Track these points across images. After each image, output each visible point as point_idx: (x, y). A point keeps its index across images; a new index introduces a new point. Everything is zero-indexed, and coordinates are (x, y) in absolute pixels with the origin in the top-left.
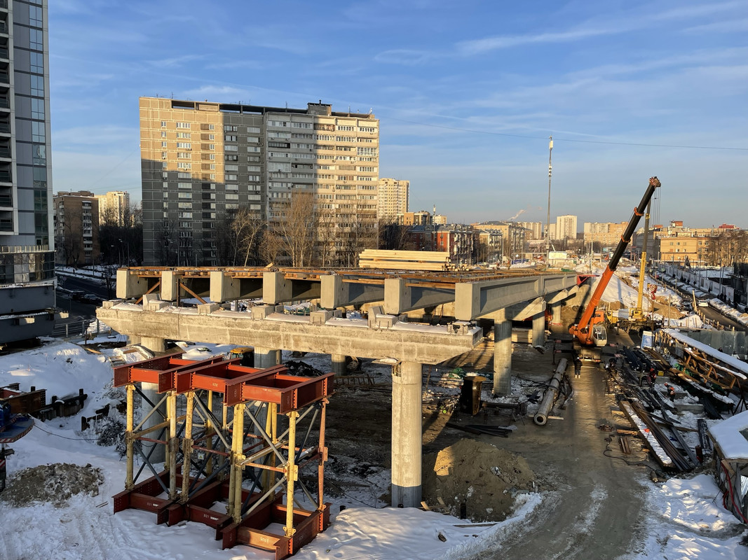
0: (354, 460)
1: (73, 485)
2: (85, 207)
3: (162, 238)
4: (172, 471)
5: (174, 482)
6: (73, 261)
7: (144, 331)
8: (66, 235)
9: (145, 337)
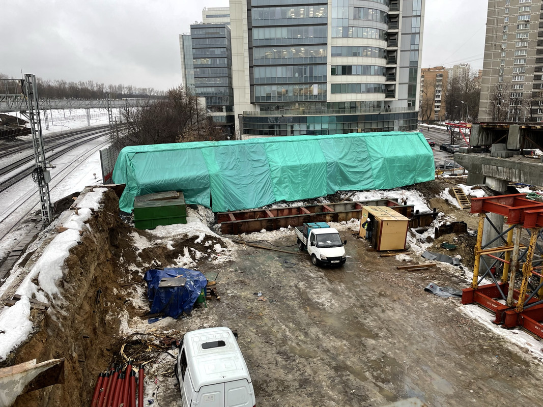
2: (438, 78)
3: (496, 99)
4: (511, 285)
5: (512, 294)
6: (426, 118)
7: (489, 172)
8: (423, 99)
9: (490, 177)
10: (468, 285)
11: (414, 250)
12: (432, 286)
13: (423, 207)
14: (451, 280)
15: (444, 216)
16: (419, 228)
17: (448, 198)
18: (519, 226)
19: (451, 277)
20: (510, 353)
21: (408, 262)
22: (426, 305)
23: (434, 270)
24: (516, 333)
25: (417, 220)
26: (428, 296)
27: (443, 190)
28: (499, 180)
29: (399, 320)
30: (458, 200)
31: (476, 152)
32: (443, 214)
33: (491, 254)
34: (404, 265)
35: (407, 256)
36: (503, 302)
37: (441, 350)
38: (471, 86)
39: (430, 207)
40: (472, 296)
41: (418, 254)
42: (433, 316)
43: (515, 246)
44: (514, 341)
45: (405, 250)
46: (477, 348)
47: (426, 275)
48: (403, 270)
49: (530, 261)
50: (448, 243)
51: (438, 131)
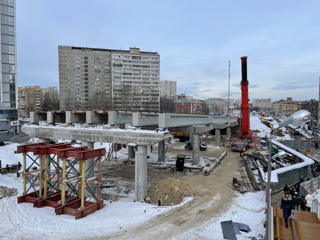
0: (126, 188)
1: (4, 194)
2: (36, 93)
3: (68, 105)
5: (41, 191)
8: (28, 104)
28: (45, 139)
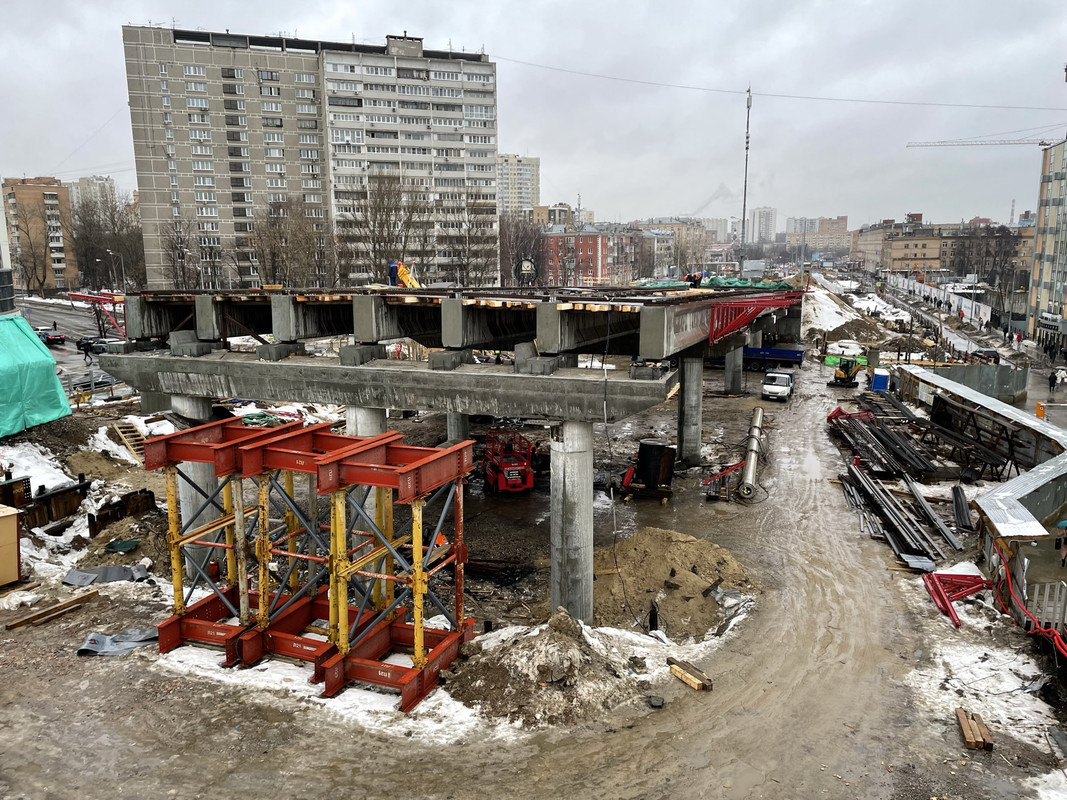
2: (48, 202)
3: (174, 248)
4: (242, 586)
5: (246, 601)
6: (37, 285)
7: (175, 386)
8: (22, 244)
9: (177, 395)
10: (168, 611)
11: (43, 575)
12: (93, 641)
13: (53, 476)
14: (133, 614)
15: (105, 486)
16: (51, 525)
17: (108, 448)
18: (237, 476)
19: (133, 607)
20: (259, 710)
21: (32, 606)
22: (84, 685)
23: (96, 604)
24: (263, 670)
25: (45, 508)
26: (87, 664)
27: (92, 432)
28: (195, 398)
29: (26, 743)
30: (130, 447)
31: (143, 350)
32: (102, 482)
33: (199, 539)
34: (22, 616)
35: (26, 593)
36: (235, 622)
37: (130, 766)
38: (122, 221)
39: (69, 473)
40: (178, 632)
41: (54, 582)
42: (104, 702)
43: (236, 513)
44: (262, 685)
45: (22, 581)
46: (199, 727)
47: (80, 620)
48: (23, 628)
49: (265, 534)
50: (120, 539)
51: (68, 312)
